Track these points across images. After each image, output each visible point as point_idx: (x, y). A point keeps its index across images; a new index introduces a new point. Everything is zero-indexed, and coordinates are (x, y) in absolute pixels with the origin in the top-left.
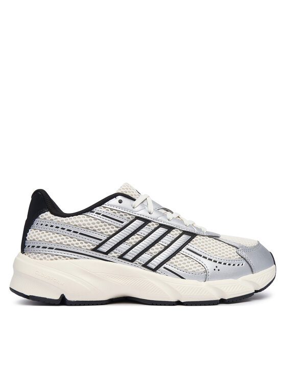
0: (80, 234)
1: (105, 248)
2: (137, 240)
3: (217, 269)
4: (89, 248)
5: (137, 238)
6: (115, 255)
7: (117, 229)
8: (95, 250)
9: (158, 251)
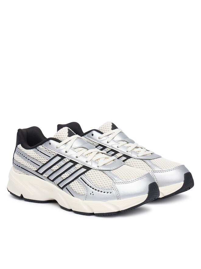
0: (31, 161)
1: (41, 171)
2: (56, 169)
3: (92, 194)
4: (34, 170)
5: (56, 167)
6: (46, 176)
7: (47, 161)
8: (37, 171)
9: (65, 177)
